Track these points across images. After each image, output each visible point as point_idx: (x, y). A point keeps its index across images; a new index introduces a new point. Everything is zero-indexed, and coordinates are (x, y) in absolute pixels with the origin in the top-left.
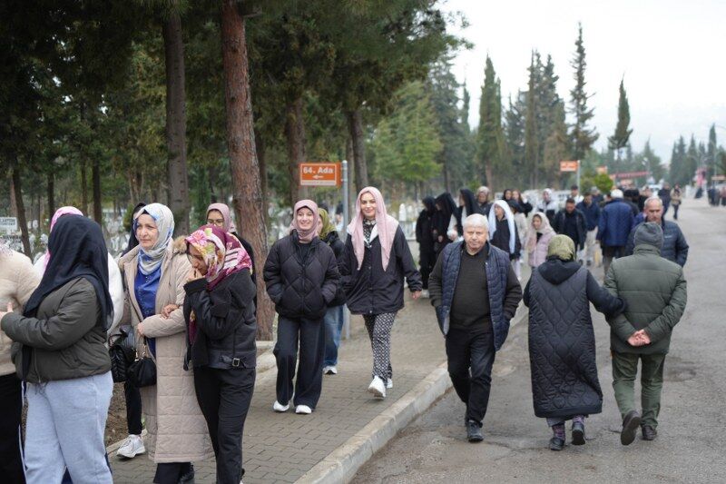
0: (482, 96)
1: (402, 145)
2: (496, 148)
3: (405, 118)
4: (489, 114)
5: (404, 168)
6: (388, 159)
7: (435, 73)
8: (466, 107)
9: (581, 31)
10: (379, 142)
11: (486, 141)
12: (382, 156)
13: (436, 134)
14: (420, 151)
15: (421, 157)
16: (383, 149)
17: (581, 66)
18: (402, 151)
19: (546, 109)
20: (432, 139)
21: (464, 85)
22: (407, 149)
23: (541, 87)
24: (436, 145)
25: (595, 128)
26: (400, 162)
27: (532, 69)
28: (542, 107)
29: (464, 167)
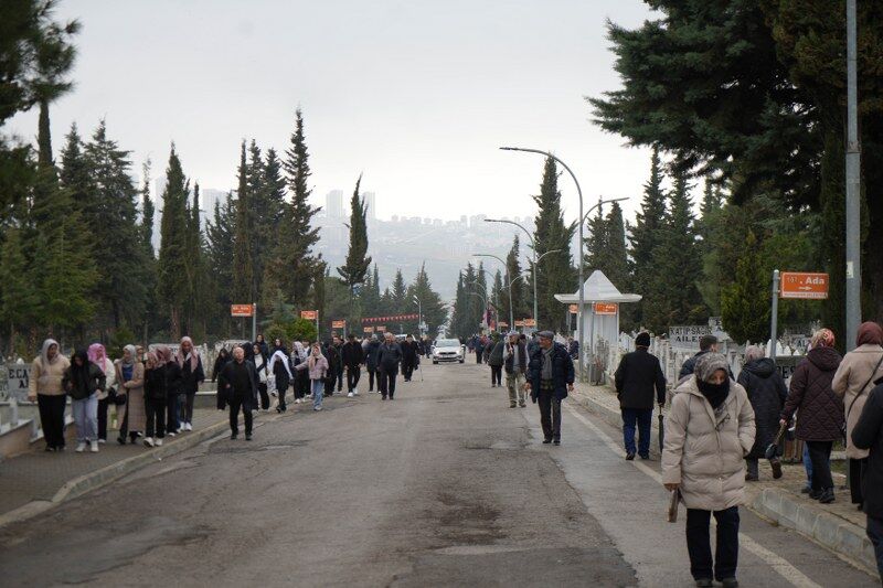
0: (165, 208)
1: (41, 276)
2: (185, 281)
3: (45, 239)
4: (174, 234)
5: (42, 307)
6: (18, 294)
7: (100, 175)
8: (148, 222)
9: (300, 124)
10: (7, 272)
11: (170, 271)
12: (11, 291)
13: (92, 261)
14: (65, 285)
15: (66, 293)
16: (11, 281)
17: (301, 171)
18: (40, 285)
19: (266, 226)
20: (85, 268)
21: (146, 190)
22: (47, 282)
23: (259, 195)
24: (92, 275)
25: (320, 255)
26: (37, 299)
27: (243, 169)
28: (262, 224)
29: (144, 306)
